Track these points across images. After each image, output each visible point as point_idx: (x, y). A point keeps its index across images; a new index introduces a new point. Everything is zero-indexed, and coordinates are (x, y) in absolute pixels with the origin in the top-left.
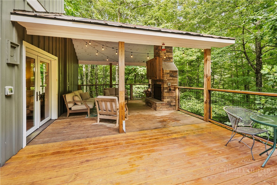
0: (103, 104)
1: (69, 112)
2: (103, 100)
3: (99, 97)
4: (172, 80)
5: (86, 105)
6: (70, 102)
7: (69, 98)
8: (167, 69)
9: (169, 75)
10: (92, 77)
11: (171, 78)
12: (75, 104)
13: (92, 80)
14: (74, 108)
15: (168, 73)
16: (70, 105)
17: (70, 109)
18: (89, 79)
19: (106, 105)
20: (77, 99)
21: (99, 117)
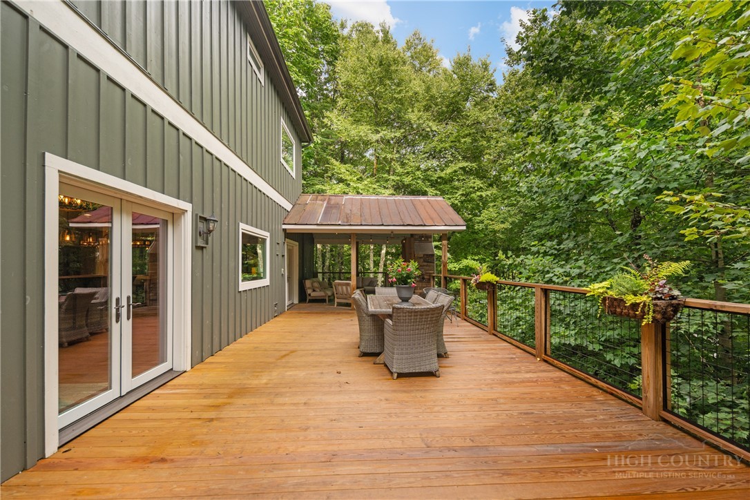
0: (340, 287)
1: (308, 298)
2: (339, 284)
3: (337, 281)
4: (427, 266)
5: (325, 292)
6: (309, 288)
7: (308, 283)
8: (420, 253)
9: (422, 260)
10: (334, 261)
11: (425, 264)
12: (314, 291)
13: (333, 265)
14: (313, 294)
15: (420, 258)
16: (309, 291)
17: (310, 295)
18: (327, 264)
19: (342, 289)
20: (316, 285)
21: (336, 300)
